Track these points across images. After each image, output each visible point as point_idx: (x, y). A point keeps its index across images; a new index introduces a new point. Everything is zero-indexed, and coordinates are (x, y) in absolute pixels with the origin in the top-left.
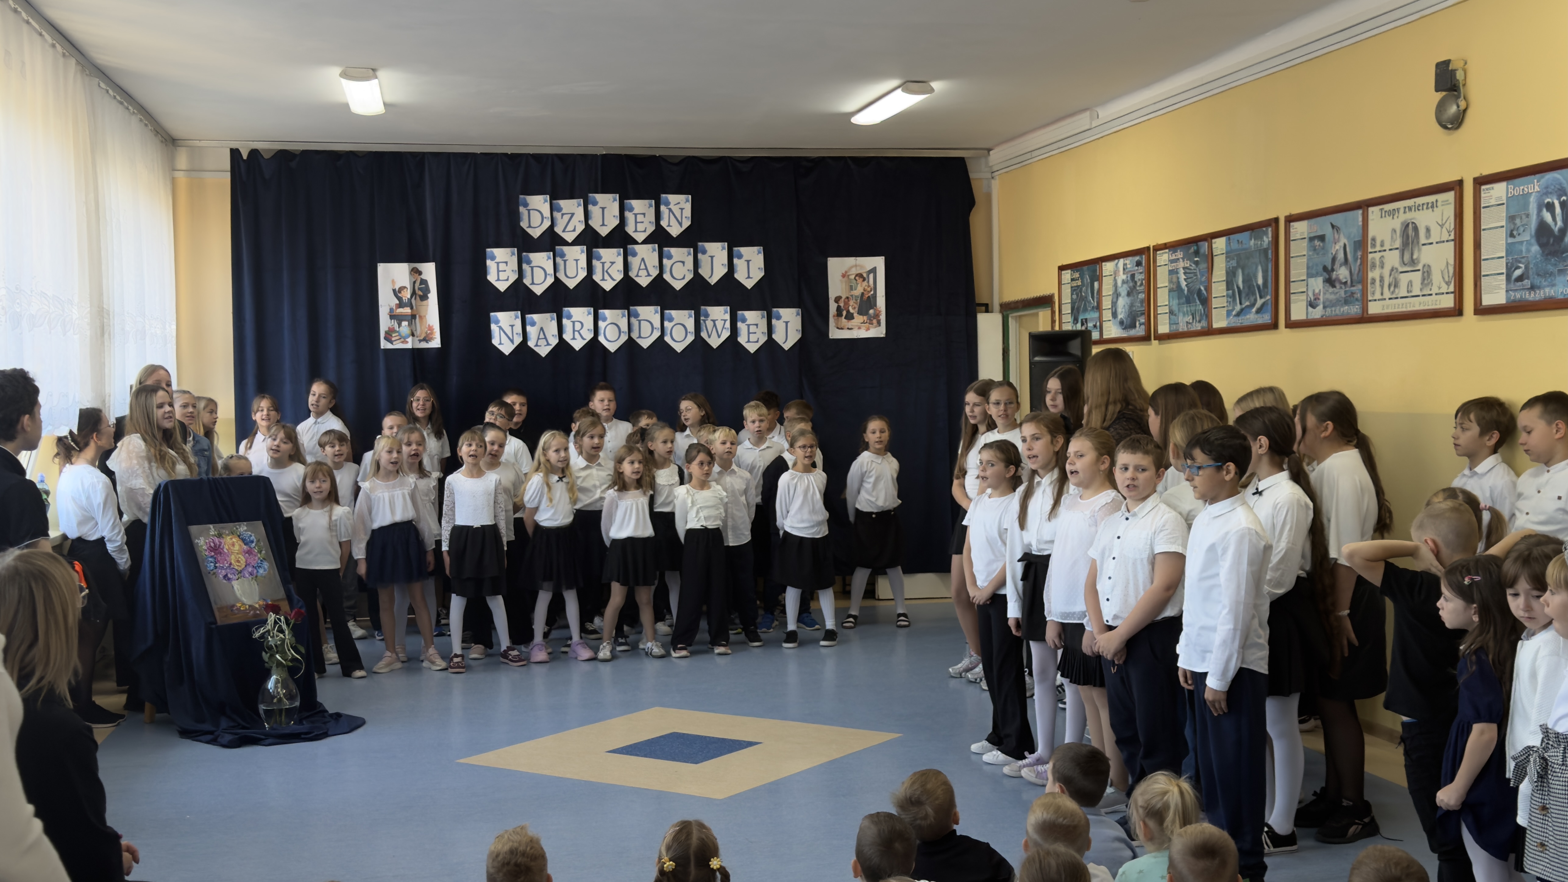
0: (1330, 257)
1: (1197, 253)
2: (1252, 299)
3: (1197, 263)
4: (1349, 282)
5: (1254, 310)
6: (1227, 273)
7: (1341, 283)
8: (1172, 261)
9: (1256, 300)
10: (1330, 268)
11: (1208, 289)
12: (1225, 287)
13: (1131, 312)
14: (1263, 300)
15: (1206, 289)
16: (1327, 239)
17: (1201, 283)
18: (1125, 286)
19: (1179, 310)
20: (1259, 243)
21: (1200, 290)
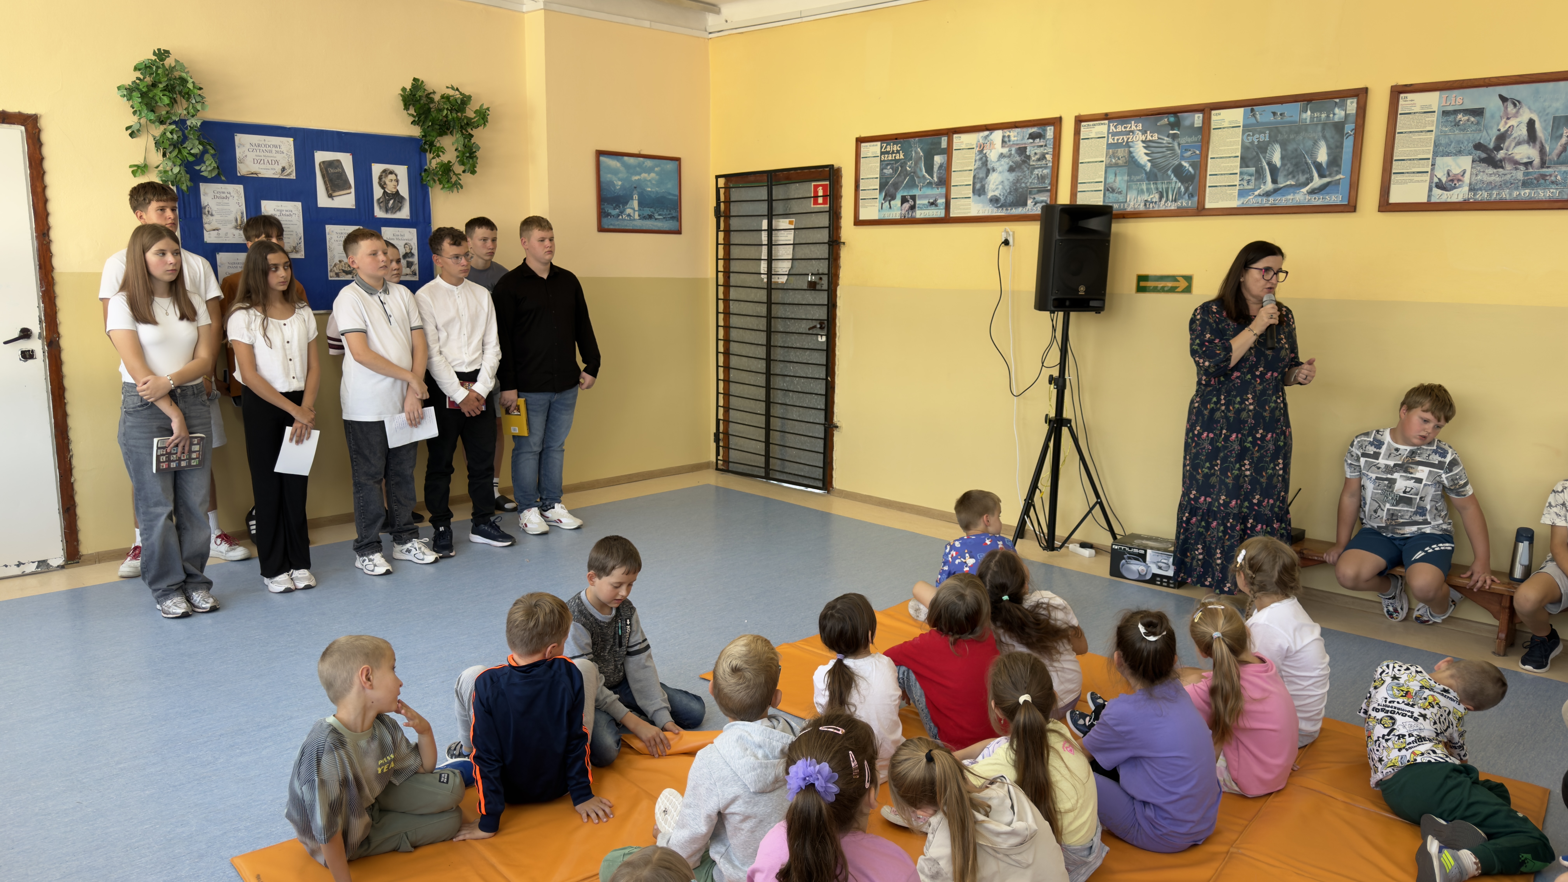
0: (1494, 134)
1: (1176, 125)
2: (1302, 179)
3: (1174, 137)
4: (1537, 161)
5: (1305, 190)
6: (1244, 148)
7: (1516, 163)
8: (1114, 134)
9: (1310, 179)
10: (1491, 146)
11: (1201, 165)
12: (1239, 164)
13: (1016, 190)
14: (1325, 180)
15: (1192, 165)
16: (1487, 114)
17: (1183, 158)
18: (1006, 160)
19: (1129, 188)
20: (1323, 116)
21: (1180, 166)
